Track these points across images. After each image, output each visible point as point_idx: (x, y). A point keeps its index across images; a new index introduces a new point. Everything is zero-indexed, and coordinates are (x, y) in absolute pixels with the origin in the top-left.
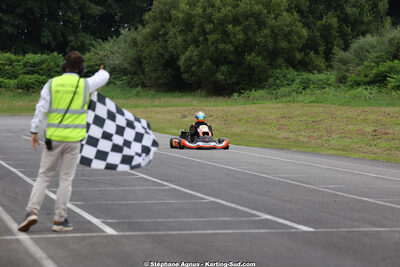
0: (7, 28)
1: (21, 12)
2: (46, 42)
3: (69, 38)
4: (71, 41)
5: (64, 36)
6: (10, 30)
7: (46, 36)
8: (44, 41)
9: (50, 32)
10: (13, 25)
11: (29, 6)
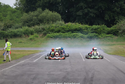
0: (91, 14)
1: (97, 8)
2: (107, 20)
3: (115, 18)
4: (116, 19)
5: (113, 17)
6: (92, 15)
7: (107, 17)
8: (106, 19)
9: (108, 15)
10: (94, 13)
11: (100, 6)
